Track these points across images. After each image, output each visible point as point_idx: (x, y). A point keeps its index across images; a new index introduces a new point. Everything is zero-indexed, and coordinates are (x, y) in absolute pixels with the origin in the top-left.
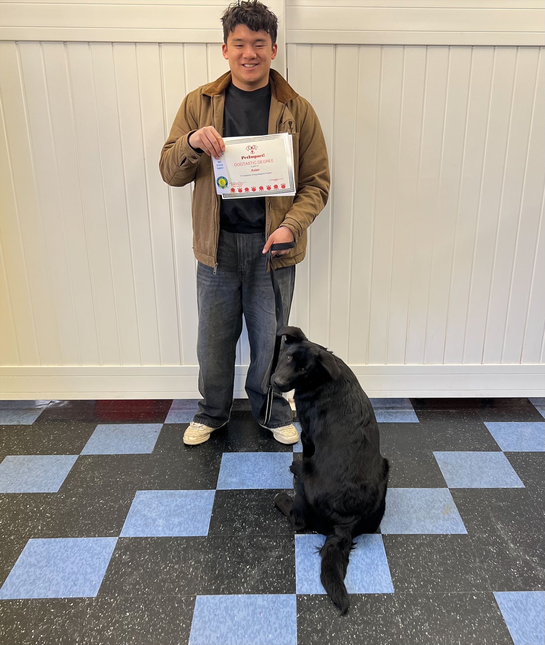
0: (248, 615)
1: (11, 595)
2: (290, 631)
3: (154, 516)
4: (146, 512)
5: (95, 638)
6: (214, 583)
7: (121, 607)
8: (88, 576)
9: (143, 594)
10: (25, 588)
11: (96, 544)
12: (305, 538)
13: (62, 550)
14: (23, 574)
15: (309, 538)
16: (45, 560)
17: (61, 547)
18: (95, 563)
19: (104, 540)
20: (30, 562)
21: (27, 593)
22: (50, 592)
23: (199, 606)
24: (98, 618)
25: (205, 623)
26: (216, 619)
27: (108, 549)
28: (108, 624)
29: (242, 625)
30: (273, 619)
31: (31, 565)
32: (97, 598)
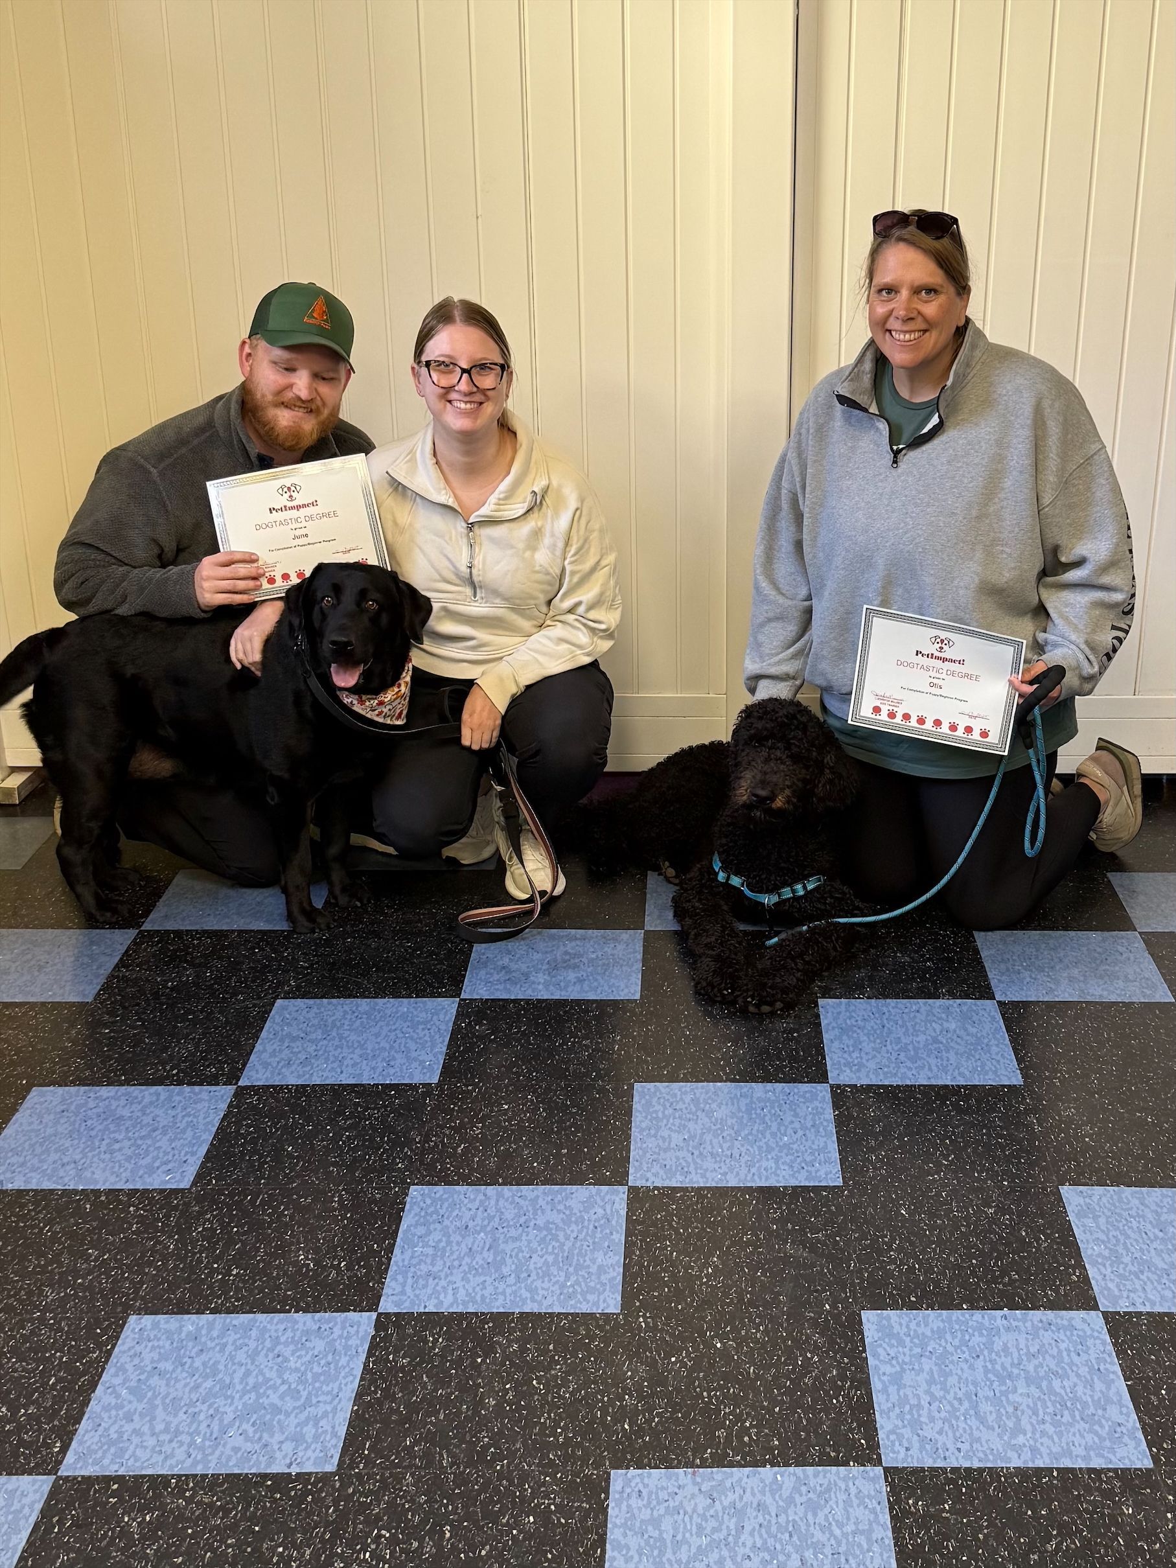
0: (739, 1110)
1: (267, 1079)
4: (506, 961)
5: (450, 1137)
6: (664, 1067)
7: (490, 1097)
8: (413, 1054)
9: (529, 1079)
10: (293, 1068)
11: (416, 1009)
12: (839, 1005)
13: (349, 1017)
14: (281, 1051)
15: (848, 1004)
16: (319, 1031)
17: (345, 1012)
18: (421, 1035)
19: (430, 1003)
20: (291, 1033)
21: (299, 1077)
22: (344, 1075)
23: (642, 1098)
24: (449, 1111)
25: (658, 1120)
26: (677, 1115)
27: (442, 1016)
28: (471, 1121)
29: (729, 1123)
30: (788, 1117)
31: (294, 1039)
32: (440, 1084)
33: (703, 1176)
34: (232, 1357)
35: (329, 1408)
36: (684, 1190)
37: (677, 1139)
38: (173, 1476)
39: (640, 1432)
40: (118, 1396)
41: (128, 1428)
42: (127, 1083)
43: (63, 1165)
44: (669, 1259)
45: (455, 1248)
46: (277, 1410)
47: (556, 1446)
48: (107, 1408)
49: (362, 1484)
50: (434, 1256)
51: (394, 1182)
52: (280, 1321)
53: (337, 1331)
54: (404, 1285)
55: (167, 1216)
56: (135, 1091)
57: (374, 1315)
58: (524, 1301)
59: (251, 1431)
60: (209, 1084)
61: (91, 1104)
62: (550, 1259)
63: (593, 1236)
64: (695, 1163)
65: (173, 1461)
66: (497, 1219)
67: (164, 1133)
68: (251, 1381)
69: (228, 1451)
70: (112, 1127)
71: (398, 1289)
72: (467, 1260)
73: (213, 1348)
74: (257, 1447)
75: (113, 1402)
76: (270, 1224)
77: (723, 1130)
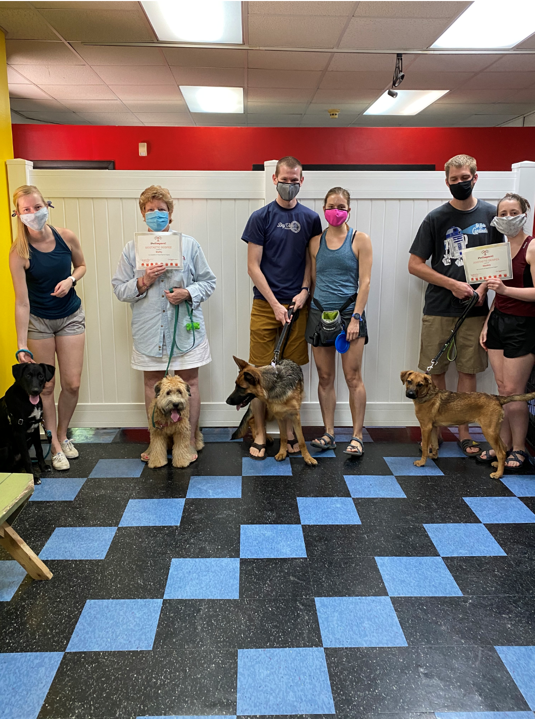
0: (274, 533)
1: (127, 525)
2: (300, 540)
3: (205, 488)
4: (199, 486)
5: (184, 543)
6: (250, 520)
7: (196, 530)
8: (172, 517)
9: (208, 524)
10: (135, 521)
11: (172, 502)
12: (303, 499)
13: (152, 505)
14: (131, 515)
15: (306, 499)
16: (143, 509)
17: (151, 503)
18: (174, 510)
19: (177, 500)
20: (133, 510)
21: (137, 524)
22: (151, 523)
23: (243, 529)
24: (183, 535)
25: (249, 537)
27: (180, 504)
28: (190, 537)
30: (289, 535)
31: (135, 512)
32: (180, 526)
33: (263, 555)
34: (119, 614)
35: (149, 630)
36: (257, 559)
37: (255, 543)
38: (101, 652)
39: (247, 637)
40: (84, 626)
41: (87, 636)
42: (85, 526)
43: (66, 552)
44: (254, 582)
45: (186, 578)
46: (133, 630)
47: (221, 642)
48: (80, 630)
49: (160, 654)
50: (180, 581)
51: (167, 558)
52: (133, 602)
53: (150, 604)
54: (171, 590)
55: (98, 568)
56: (87, 529)
57: (162, 600)
58: (209, 596)
59: (125, 637)
60: (109, 526)
61: (74, 533)
62: (216, 582)
63: (230, 575)
64: (261, 551)
65: (101, 647)
66: (199, 569)
67: (96, 542)
68: (125, 621)
69: (118, 644)
70: (80, 540)
71: (169, 591)
72: (190, 582)
73: (113, 611)
74: (128, 642)
75: (82, 627)
76: (129, 571)
77: (268, 540)
